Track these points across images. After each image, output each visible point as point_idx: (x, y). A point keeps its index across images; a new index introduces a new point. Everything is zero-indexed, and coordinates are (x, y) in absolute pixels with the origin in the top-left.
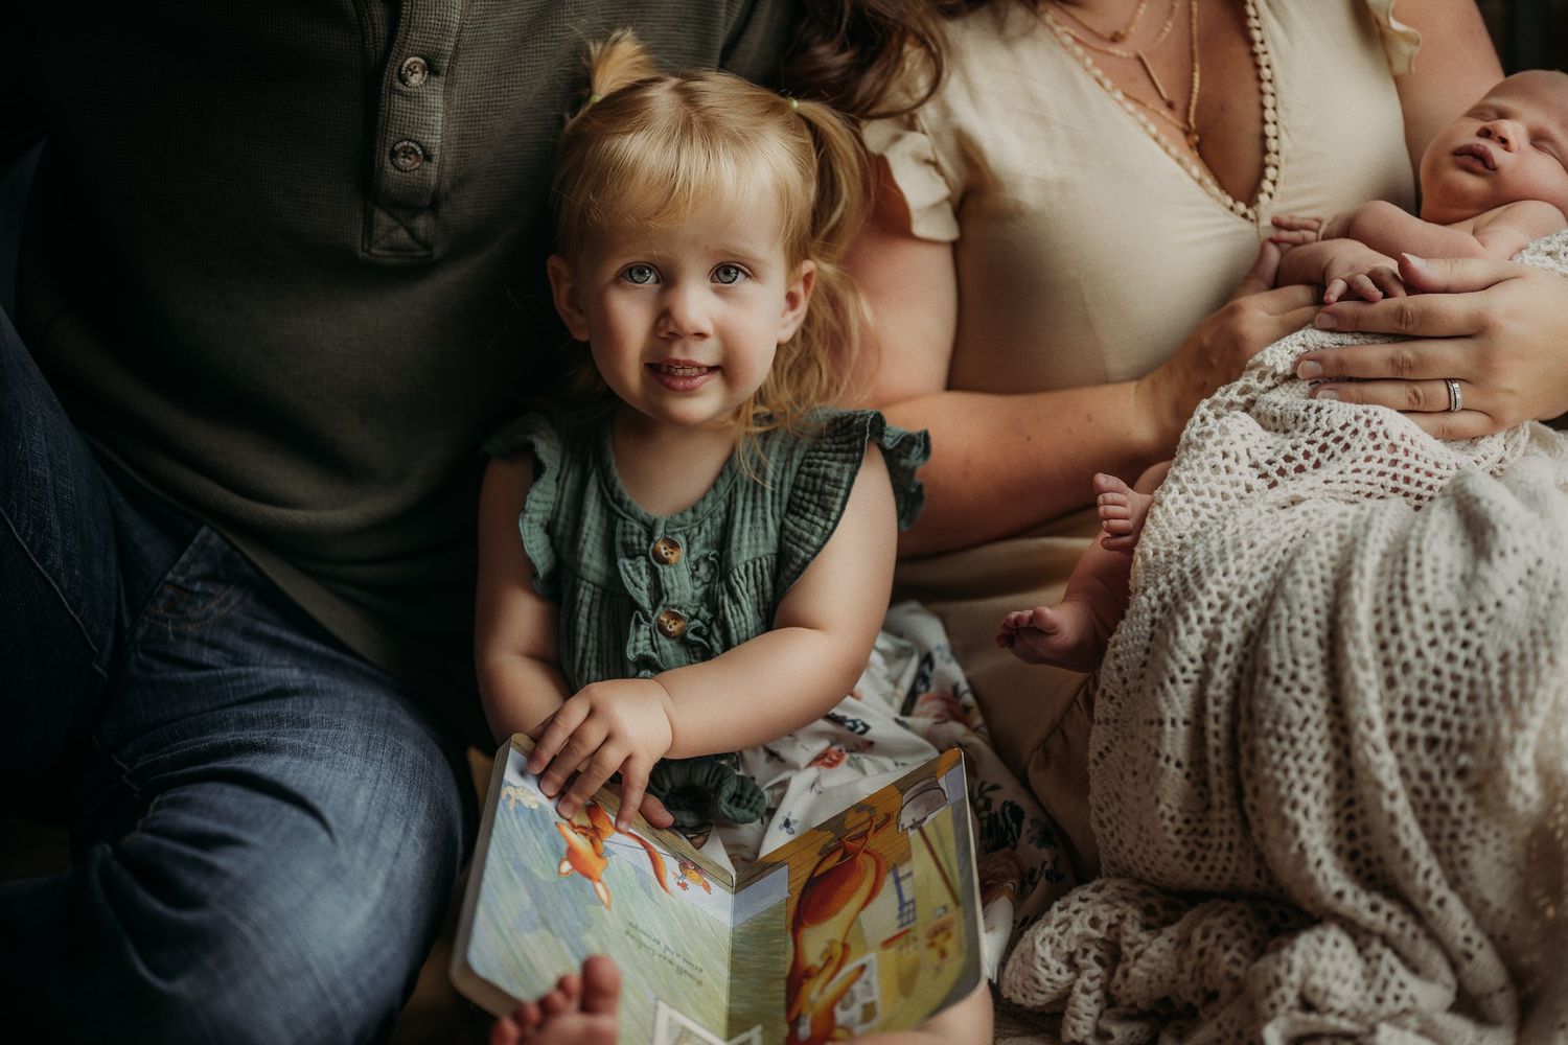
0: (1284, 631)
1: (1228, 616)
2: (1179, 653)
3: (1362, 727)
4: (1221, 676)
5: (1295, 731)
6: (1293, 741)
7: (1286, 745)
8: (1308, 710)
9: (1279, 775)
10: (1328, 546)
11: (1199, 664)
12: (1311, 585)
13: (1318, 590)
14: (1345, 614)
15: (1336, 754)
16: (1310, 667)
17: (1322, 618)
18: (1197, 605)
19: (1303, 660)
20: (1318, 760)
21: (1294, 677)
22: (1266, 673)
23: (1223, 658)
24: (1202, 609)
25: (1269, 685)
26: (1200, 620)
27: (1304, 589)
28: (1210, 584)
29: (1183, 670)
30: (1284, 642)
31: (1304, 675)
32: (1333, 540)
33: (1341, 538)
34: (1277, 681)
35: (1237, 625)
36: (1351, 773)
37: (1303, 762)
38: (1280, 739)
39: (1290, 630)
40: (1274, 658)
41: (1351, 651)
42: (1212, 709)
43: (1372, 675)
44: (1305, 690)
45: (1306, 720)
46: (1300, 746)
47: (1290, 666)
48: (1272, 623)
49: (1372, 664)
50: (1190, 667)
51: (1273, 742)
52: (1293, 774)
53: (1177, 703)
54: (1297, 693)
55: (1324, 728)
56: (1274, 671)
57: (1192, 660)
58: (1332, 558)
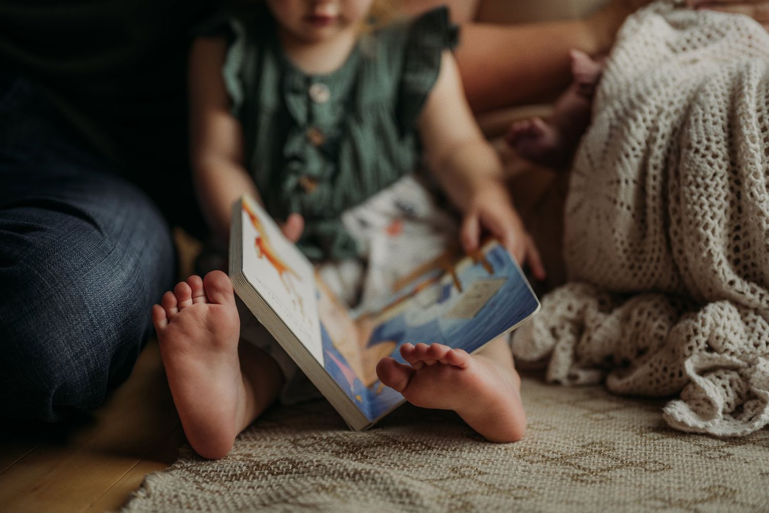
0: (701, 122)
1: (663, 117)
2: (631, 139)
3: (751, 176)
4: (658, 153)
5: (708, 181)
6: (707, 187)
7: (702, 190)
8: (716, 167)
9: (697, 208)
10: (724, 78)
11: (644, 146)
12: (716, 96)
13: (721, 99)
14: (739, 111)
15: (732, 196)
16: (718, 142)
17: (724, 115)
18: (642, 111)
19: (714, 138)
20: (722, 198)
21: (707, 148)
22: (690, 147)
23: (660, 141)
24: (646, 114)
25: (692, 154)
26: (644, 120)
27: (712, 99)
28: (649, 100)
29: (634, 149)
30: (701, 129)
31: (714, 147)
32: (726, 75)
33: (730, 74)
34: (697, 151)
35: (668, 122)
36: (740, 210)
37: (712, 199)
38: (698, 186)
39: (705, 121)
40: (695, 138)
41: (745, 131)
42: (651, 171)
43: (757, 146)
44: (715, 156)
45: (715, 175)
46: (711, 190)
47: (705, 142)
48: (692, 119)
49: (758, 139)
50: (638, 147)
51: (693, 188)
52: (706, 207)
53: (629, 170)
54: (710, 158)
55: (725, 179)
56: (695, 145)
57: (639, 144)
58: (726, 84)
